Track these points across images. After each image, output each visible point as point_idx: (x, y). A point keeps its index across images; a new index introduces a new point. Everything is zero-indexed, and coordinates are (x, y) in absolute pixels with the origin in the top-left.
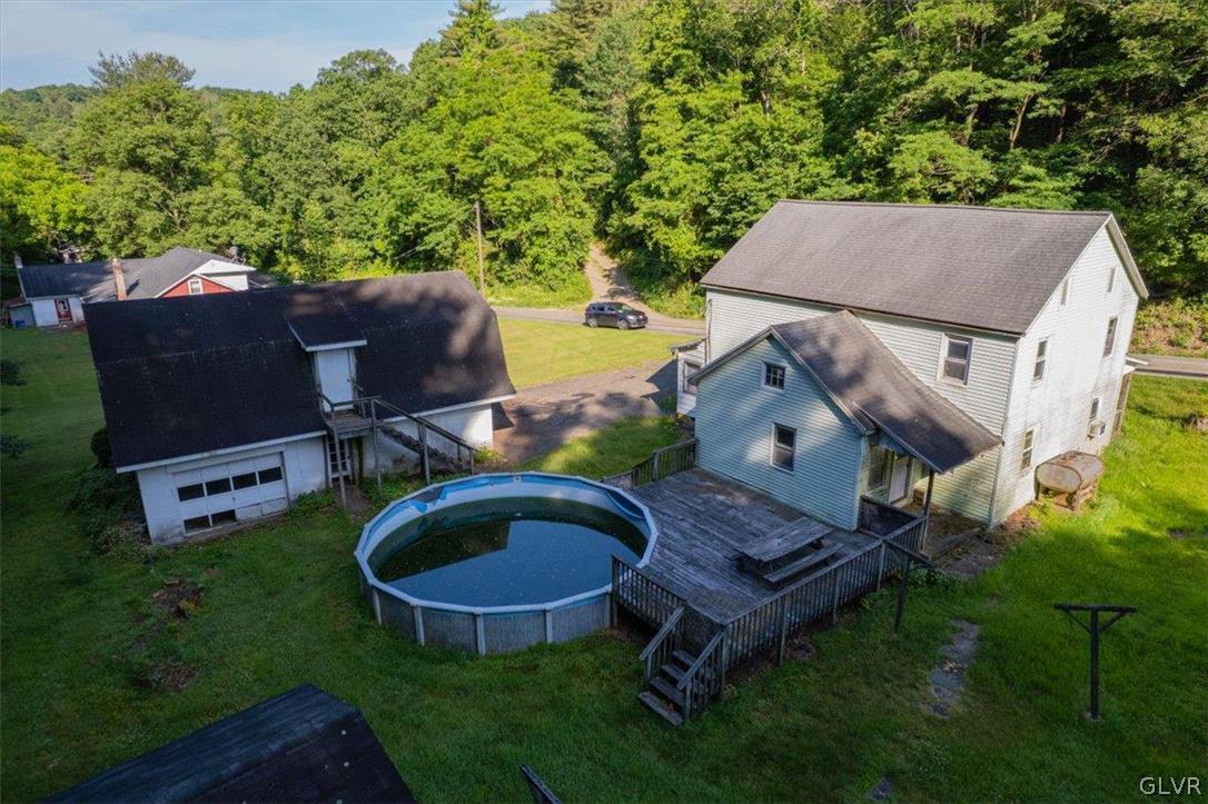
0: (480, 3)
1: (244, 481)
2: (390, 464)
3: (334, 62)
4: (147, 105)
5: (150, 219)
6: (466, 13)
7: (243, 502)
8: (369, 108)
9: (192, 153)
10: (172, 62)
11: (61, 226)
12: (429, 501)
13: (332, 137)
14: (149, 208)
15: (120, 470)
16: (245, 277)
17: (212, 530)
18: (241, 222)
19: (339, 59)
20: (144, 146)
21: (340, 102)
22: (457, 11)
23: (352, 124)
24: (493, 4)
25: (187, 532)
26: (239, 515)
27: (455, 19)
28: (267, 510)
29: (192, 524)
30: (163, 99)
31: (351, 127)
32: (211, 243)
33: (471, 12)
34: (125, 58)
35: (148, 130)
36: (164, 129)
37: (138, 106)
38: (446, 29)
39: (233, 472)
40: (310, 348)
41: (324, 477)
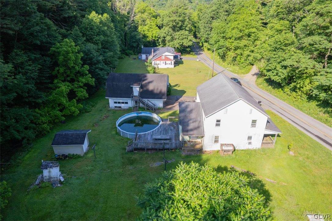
1: (123, 103)
5: (168, 38)
7: (123, 105)
9: (179, 23)
11: (153, 39)
14: (169, 36)
15: (106, 98)
16: (173, 56)
17: (118, 109)
18: (186, 39)
21: (217, 10)
26: (122, 107)
28: (126, 108)
29: (115, 107)
30: (176, 11)
31: (219, 16)
32: (179, 44)
39: (121, 101)
40: (131, 86)
41: (133, 105)
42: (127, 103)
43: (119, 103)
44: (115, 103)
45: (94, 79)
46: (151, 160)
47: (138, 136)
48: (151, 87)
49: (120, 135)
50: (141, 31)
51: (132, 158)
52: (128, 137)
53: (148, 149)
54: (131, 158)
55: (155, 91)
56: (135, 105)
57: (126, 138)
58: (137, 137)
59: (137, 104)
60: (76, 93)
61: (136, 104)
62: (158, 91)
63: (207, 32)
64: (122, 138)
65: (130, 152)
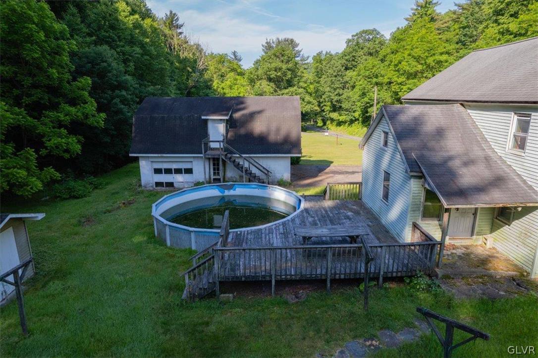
0: (427, 2)
1: (178, 171)
2: (238, 177)
3: (353, 36)
4: (275, 55)
6: (419, 8)
7: (178, 179)
8: (365, 55)
10: (292, 41)
12: (226, 189)
13: (347, 69)
15: (131, 155)
17: (164, 188)
19: (355, 34)
20: (270, 71)
21: (352, 53)
22: (415, 7)
23: (357, 62)
24: (434, 2)
25: (156, 187)
26: (175, 185)
27: (413, 11)
28: (186, 185)
29: (158, 184)
30: (281, 53)
31: (356, 64)
33: (422, 7)
34: (274, 40)
35: (273, 65)
36: (279, 64)
37: (272, 57)
38: (409, 17)
39: (174, 166)
40: (203, 117)
41: (207, 176)
42: (189, 171)
43: (168, 171)
44: (158, 171)
45: (103, 115)
46: (311, 333)
47: (230, 236)
48: (259, 127)
49: (162, 242)
50: (218, 87)
51: (212, 328)
52: (194, 248)
53: (284, 283)
54: (207, 324)
55: (272, 138)
56: (212, 177)
57: (185, 251)
58: (229, 240)
59: (218, 173)
60: (44, 140)
61: (214, 174)
62: (280, 138)
63: (338, 90)
64: (171, 252)
65: (202, 297)
